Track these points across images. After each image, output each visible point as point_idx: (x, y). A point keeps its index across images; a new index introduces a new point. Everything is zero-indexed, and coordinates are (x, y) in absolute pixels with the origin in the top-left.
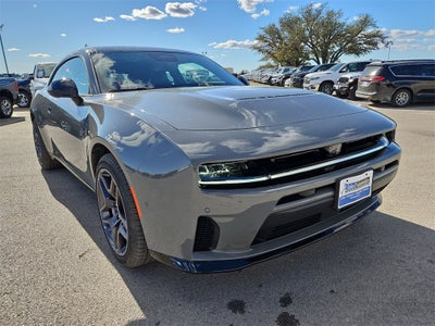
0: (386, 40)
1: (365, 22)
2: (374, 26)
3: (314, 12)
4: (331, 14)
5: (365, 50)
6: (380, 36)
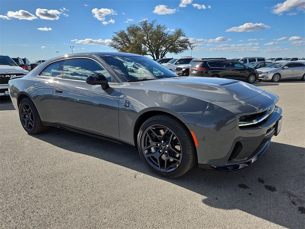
0: (191, 46)
1: (179, 33)
2: (184, 36)
3: (149, 25)
4: (159, 27)
5: (181, 50)
6: (188, 42)
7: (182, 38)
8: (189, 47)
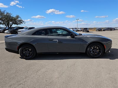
1: (18, 17)
6: (22, 21)
7: (19, 19)
8: (23, 23)
